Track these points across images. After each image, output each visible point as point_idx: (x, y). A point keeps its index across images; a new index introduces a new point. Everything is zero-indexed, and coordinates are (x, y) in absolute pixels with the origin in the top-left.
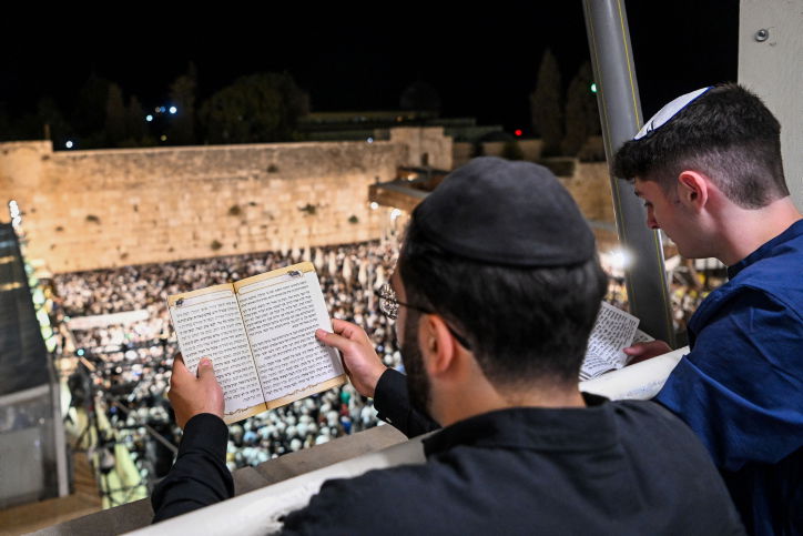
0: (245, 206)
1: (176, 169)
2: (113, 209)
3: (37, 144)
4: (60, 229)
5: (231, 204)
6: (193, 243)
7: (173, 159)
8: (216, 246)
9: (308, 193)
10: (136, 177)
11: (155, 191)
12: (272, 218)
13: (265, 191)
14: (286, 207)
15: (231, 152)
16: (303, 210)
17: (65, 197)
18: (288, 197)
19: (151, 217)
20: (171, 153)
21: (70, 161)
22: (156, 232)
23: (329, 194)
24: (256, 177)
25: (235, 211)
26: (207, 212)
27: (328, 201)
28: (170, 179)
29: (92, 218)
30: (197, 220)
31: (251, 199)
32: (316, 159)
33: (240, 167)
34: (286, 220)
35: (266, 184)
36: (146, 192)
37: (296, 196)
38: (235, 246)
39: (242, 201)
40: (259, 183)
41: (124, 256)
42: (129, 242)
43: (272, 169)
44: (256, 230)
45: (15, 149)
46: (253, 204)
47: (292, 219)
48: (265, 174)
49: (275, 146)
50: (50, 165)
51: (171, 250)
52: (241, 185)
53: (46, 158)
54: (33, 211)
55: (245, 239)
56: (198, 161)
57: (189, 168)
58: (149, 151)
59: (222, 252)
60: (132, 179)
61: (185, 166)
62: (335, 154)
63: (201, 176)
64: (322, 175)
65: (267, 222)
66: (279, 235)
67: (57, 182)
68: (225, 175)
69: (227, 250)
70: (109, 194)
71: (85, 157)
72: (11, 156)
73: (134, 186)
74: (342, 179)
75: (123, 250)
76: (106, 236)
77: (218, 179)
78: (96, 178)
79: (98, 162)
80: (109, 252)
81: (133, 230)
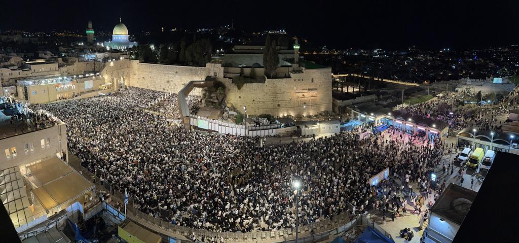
0: (170, 81)
1: (158, 69)
2: (147, 77)
3: (138, 61)
4: (139, 79)
5: (168, 80)
8: (164, 89)
9: (184, 80)
10: (151, 70)
13: (175, 78)
15: (168, 67)
17: (140, 72)
18: (179, 80)
19: (153, 80)
20: (157, 66)
21: (141, 65)
22: (153, 83)
24: (173, 74)
25: (168, 82)
26: (163, 81)
28: (157, 72)
29: (143, 78)
30: (161, 83)
31: (172, 79)
33: (171, 71)
35: (175, 76)
36: (152, 74)
37: (182, 80)
40: (173, 76)
42: (149, 84)
46: (172, 81)
48: (175, 74)
49: (177, 66)
50: (138, 65)
51: (156, 88)
52: (170, 76)
54: (136, 74)
61: (160, 69)
63: (162, 72)
64: (188, 76)
65: (175, 86)
67: (139, 69)
70: (147, 73)
72: (134, 63)
73: (151, 72)
75: (148, 86)
76: (145, 82)
77: (166, 73)
78: (145, 69)
79: (145, 66)
80: (145, 85)
81: (150, 82)
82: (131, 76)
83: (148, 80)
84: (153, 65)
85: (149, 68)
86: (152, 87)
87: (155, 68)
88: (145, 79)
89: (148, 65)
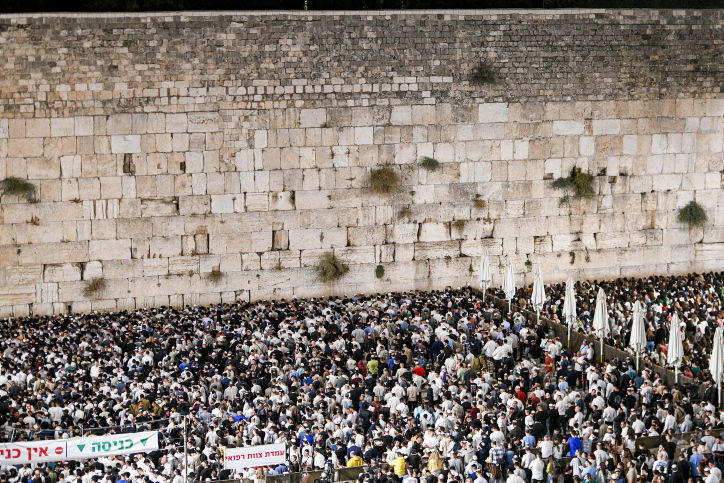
0: (410, 167)
1: (236, 66)
2: (71, 165)
5: (372, 161)
6: (270, 260)
7: (228, 38)
8: (333, 269)
9: (576, 139)
10: (131, 84)
11: (178, 122)
12: (479, 203)
13: (465, 132)
14: (515, 174)
15: (379, 23)
16: (560, 183)
19: (166, 189)
20: (222, 25)
22: (176, 227)
23: (630, 144)
24: (441, 95)
25: (383, 180)
26: (312, 180)
27: (628, 164)
28: (217, 91)
29: (16, 186)
30: (283, 203)
31: (426, 151)
32: (601, 52)
33: (401, 69)
34: (514, 209)
35: (465, 113)
36: (156, 123)
37: (543, 147)
38: (380, 272)
39: (404, 156)
40: (447, 108)
41: (96, 286)
43: (483, 75)
44: (434, 232)
46: (431, 164)
47: (529, 208)
48: (465, 86)
49: (492, 14)
51: (216, 275)
52: (401, 114)
55: (404, 255)
56: (293, 48)
57: (268, 64)
58: (168, 17)
59: (345, 287)
60: (121, 88)
61: (259, 58)
62: (652, 40)
63: (300, 84)
64: (613, 96)
65: (463, 213)
66: (497, 249)
68: (361, 85)
69: (360, 281)
70: (60, 125)
73: (127, 107)
74: (666, 106)
75: (93, 271)
76: (49, 234)
77: (343, 96)
78: (30, 84)
79: (35, 40)
80: (58, 275)
81: (120, 220)
83: (87, 206)
84: (165, 26)
85: (99, 63)
86: (166, 273)
87: (194, 54)
88: (34, 202)
89: (79, 32)
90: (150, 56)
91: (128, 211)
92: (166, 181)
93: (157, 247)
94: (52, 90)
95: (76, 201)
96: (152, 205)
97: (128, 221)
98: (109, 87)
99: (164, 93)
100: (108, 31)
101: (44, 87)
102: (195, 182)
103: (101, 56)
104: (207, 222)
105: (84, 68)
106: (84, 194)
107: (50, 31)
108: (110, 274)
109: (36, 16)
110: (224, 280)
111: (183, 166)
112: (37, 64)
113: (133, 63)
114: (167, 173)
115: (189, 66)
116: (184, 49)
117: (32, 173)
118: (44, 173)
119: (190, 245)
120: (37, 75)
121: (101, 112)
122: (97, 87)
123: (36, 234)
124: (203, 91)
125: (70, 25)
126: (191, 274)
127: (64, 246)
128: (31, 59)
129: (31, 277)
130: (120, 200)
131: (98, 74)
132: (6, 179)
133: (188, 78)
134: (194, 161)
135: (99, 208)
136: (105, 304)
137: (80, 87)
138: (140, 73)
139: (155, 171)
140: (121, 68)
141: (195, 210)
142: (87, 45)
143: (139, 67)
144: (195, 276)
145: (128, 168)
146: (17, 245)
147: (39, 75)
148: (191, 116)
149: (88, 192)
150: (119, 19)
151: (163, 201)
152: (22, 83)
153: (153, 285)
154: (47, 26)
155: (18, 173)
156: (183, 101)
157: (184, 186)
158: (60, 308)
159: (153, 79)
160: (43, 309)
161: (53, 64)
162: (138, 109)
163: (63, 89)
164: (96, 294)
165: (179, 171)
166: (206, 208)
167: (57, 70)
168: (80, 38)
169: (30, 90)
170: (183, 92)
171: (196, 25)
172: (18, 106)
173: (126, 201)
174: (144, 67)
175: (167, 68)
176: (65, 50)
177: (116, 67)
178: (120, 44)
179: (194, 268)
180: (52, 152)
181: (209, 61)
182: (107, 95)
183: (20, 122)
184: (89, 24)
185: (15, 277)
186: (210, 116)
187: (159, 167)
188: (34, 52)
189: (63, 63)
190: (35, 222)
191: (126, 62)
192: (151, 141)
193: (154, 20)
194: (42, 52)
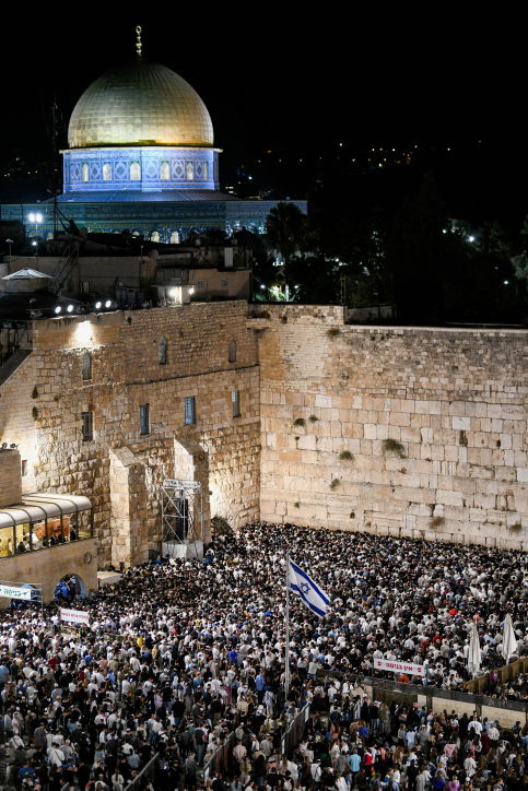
2: (427, 434)
3: (325, 310)
4: (347, 456)
10: (466, 380)
11: (495, 411)
17: (358, 402)
19: (486, 458)
21: (368, 341)
22: (492, 488)
29: (392, 445)
36: (480, 410)
41: (438, 522)
42: (449, 497)
45: (296, 316)
50: (340, 345)
51: (517, 528)
53: (334, 333)
54: (313, 419)
58: (491, 333)
60: (460, 383)
70: (422, 406)
71: (389, 335)
72: (290, 326)
73: (463, 397)
75: (438, 512)
76: (411, 481)
78: (404, 375)
79: (408, 345)
80: (416, 510)
81: (456, 477)
82: (270, 440)
83: (436, 464)
84: (489, 340)
85: (447, 364)
86: (484, 520)
87: (508, 361)
88: (403, 457)
89: (435, 341)
90: (478, 361)
91: (462, 472)
92: (486, 453)
93: (479, 500)
94: (417, 381)
95: (428, 460)
96: (477, 469)
97: (460, 478)
98: (452, 381)
99: (488, 389)
100: (452, 341)
101: (413, 379)
102: (506, 456)
103: (448, 358)
104: (513, 487)
105: (437, 367)
106: (433, 456)
107: (417, 340)
108: (449, 515)
109: (409, 328)
110: (523, 532)
111: (499, 443)
112: (409, 362)
113: (468, 365)
114: (487, 448)
115: (504, 370)
116: (501, 357)
117: (404, 437)
118: (410, 438)
119: (502, 503)
120: (408, 370)
121: (446, 398)
122: (444, 381)
123: (404, 479)
124: (514, 389)
125: (428, 336)
126: (501, 524)
127: (421, 491)
128: (405, 358)
129: (400, 509)
130: (457, 463)
131: (445, 371)
132: (388, 440)
133: (504, 378)
134: (506, 440)
135: (444, 468)
136: (444, 536)
137: (435, 380)
138: (472, 372)
139: (479, 445)
140: (460, 368)
141: (505, 477)
142: (439, 350)
143: (472, 368)
144: (503, 527)
145: (464, 441)
146: (392, 486)
147: (410, 370)
148: (505, 407)
149: (437, 454)
150: (460, 333)
151: (486, 468)
152: (400, 374)
153: (475, 527)
154: (415, 336)
155: (395, 437)
156: (500, 395)
157: (498, 458)
158: (417, 535)
159: (481, 378)
160: (406, 533)
161: (418, 363)
162: (470, 399)
163: (424, 380)
164: (439, 528)
165: (495, 447)
166: (513, 477)
167: (420, 367)
168: (435, 345)
169: (404, 379)
170: (500, 389)
171: (511, 340)
172: (397, 390)
173: (460, 464)
174: (475, 369)
175: (490, 370)
176: (426, 353)
177: (457, 368)
178: (460, 351)
179: (503, 520)
180: (415, 424)
181: (518, 367)
182: (451, 387)
183: (397, 401)
184: (441, 335)
185: (391, 508)
186: (517, 408)
187: (483, 442)
188: (406, 353)
189: (424, 362)
190: (403, 471)
191: (463, 364)
192: (477, 422)
193: (482, 334)
194: (412, 354)
